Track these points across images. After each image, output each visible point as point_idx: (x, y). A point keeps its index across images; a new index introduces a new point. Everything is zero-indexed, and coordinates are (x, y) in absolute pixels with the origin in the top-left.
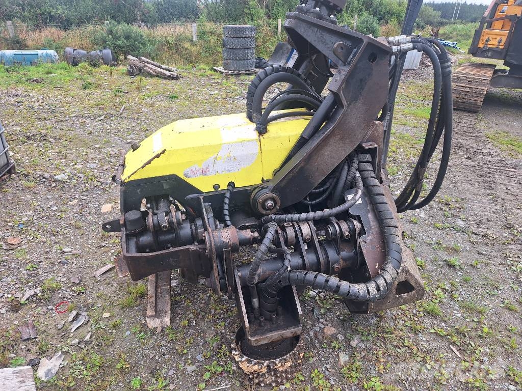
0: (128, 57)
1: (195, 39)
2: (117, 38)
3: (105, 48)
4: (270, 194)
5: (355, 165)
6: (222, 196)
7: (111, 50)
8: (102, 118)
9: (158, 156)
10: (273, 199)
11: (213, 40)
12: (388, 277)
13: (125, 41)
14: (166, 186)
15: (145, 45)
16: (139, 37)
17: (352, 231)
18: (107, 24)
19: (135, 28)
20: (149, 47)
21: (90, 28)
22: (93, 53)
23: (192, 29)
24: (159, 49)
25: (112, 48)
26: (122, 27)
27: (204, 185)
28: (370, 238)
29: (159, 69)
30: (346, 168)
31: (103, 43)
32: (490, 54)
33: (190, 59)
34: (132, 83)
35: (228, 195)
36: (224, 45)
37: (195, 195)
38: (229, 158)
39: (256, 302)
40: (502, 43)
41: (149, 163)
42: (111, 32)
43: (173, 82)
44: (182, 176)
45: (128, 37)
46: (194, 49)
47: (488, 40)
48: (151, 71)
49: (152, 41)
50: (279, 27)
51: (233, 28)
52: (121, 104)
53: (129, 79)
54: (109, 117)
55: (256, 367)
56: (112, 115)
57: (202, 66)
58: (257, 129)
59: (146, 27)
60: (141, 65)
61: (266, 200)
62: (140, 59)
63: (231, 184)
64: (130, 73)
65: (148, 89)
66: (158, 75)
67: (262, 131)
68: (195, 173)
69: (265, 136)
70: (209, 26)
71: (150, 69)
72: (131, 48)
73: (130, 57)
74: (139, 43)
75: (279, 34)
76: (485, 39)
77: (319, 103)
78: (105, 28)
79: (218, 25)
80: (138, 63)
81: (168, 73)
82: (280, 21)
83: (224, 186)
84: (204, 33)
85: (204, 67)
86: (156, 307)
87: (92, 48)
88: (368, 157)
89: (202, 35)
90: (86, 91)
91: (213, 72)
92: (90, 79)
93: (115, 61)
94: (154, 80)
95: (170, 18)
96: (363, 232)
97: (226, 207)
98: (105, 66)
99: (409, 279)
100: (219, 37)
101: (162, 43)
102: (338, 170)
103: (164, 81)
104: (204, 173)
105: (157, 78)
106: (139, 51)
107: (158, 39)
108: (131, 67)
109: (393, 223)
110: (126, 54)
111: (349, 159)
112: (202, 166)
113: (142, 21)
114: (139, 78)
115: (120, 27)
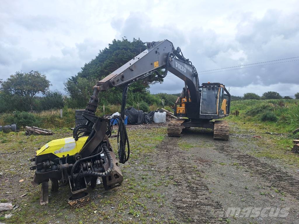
0: (26, 127)
1: (61, 116)
2: (19, 119)
3: (12, 124)
4: (78, 155)
5: (102, 146)
6: (65, 158)
7: (16, 124)
8: (15, 153)
9: (47, 148)
10: (79, 156)
11: (71, 116)
12: (108, 171)
13: (24, 120)
14: (49, 156)
15: (34, 121)
16: (32, 118)
17: (101, 162)
18: (15, 112)
19: (29, 113)
20: (37, 121)
21: (5, 115)
22: (6, 126)
23: (61, 112)
24: (42, 122)
25: (17, 123)
26: (22, 114)
27: (60, 156)
28: (106, 164)
29: (42, 131)
30: (99, 147)
31: (12, 122)
32: (181, 115)
33: (59, 126)
34: (28, 138)
35: (67, 157)
36: (76, 118)
37: (58, 158)
38: (67, 148)
39: (74, 185)
40: (184, 112)
41: (44, 150)
42: (16, 116)
43: (50, 136)
44: (54, 153)
45: (25, 118)
46: (60, 121)
47: (179, 111)
48: (38, 132)
49: (39, 118)
50: (104, 108)
51: (80, 111)
52: (24, 147)
53: (26, 137)
54: (18, 152)
55: (74, 202)
56: (20, 152)
57: (65, 128)
58: (75, 139)
59: (35, 113)
60: (33, 130)
61: (77, 157)
62: (32, 127)
63: (68, 155)
64: (27, 134)
65: (36, 140)
66: (42, 134)
67: (76, 140)
68: (57, 152)
69: (77, 141)
70: (69, 110)
71: (38, 131)
72: (27, 123)
73: (27, 127)
74: (32, 120)
75: (104, 112)
76: (178, 110)
77: (90, 131)
78: (13, 115)
79: (74, 109)
80: (31, 129)
81: (47, 132)
82: (104, 106)
83: (66, 156)
84: (66, 113)
85: (66, 128)
86: (43, 199)
87: (5, 124)
88: (105, 144)
89: (65, 114)
90: (4, 144)
91: (70, 130)
92: (5, 138)
93: (18, 129)
94: (40, 136)
95: (49, 108)
96: (104, 163)
97: (66, 160)
98: (13, 132)
99: (117, 173)
100: (74, 115)
101: (44, 119)
102: (97, 148)
103: (44, 136)
104: (60, 152)
105: (41, 135)
106: (31, 124)
107: (42, 117)
108: (28, 131)
109: (111, 159)
110: (24, 126)
111: (100, 145)
112: (59, 150)
113: (33, 109)
114: (32, 136)
115: (21, 113)
